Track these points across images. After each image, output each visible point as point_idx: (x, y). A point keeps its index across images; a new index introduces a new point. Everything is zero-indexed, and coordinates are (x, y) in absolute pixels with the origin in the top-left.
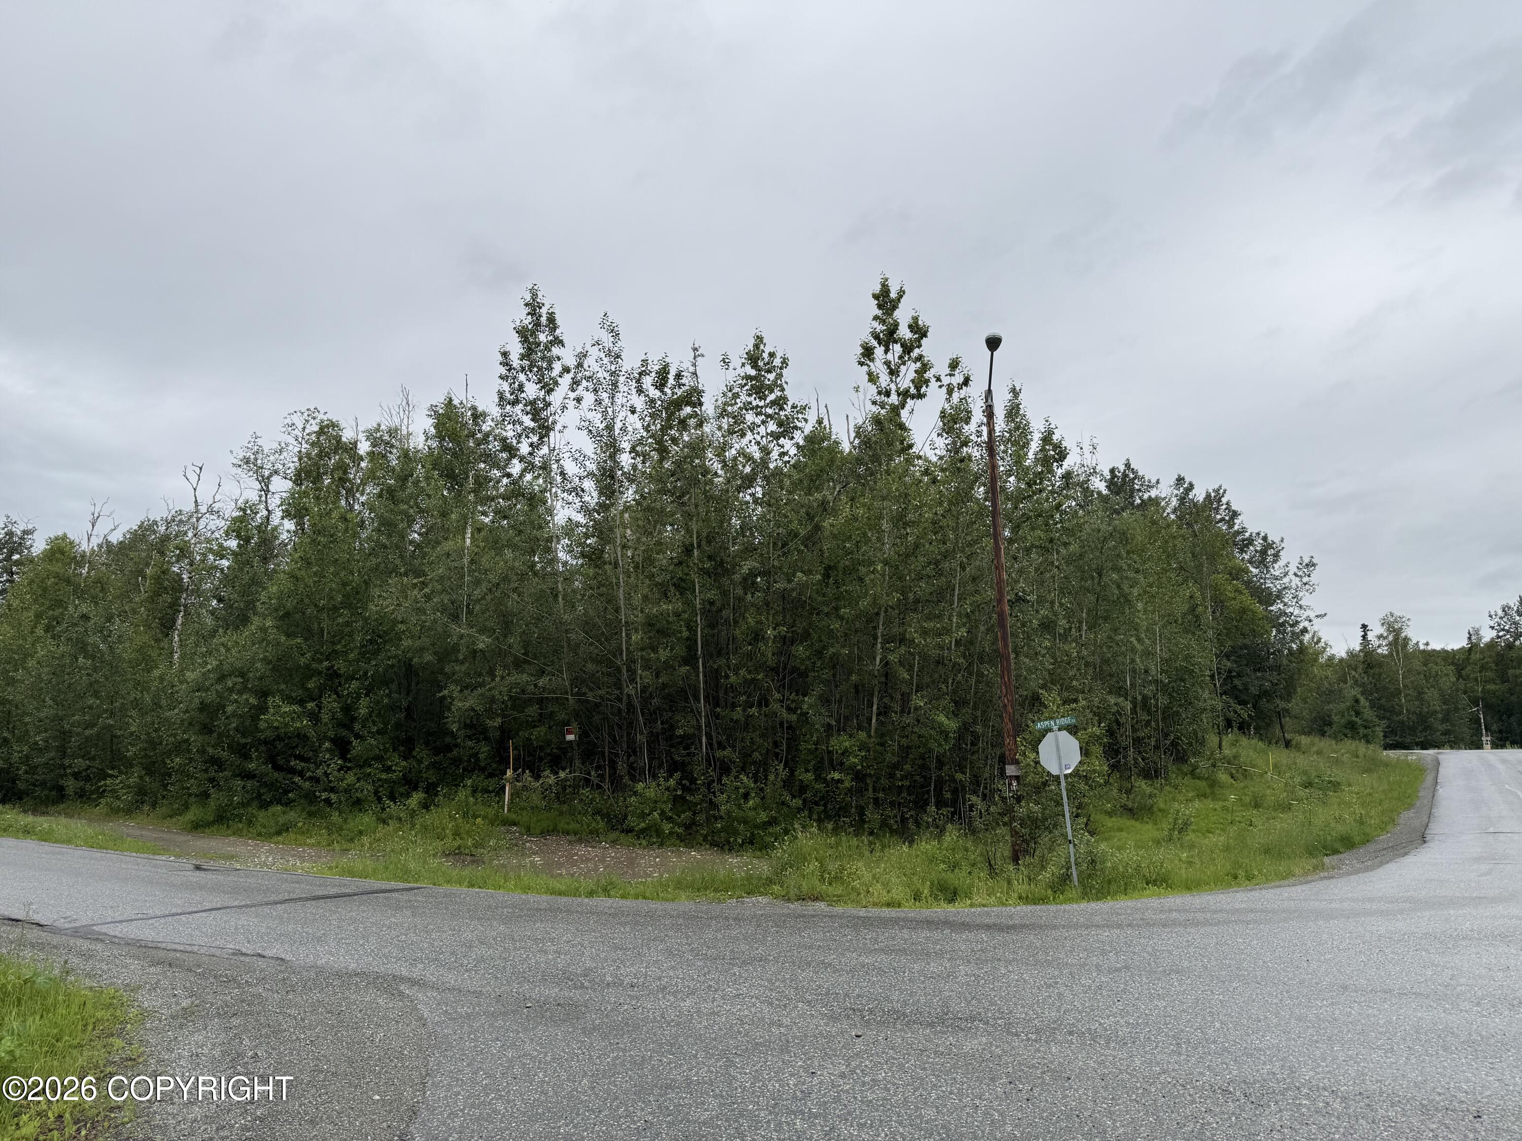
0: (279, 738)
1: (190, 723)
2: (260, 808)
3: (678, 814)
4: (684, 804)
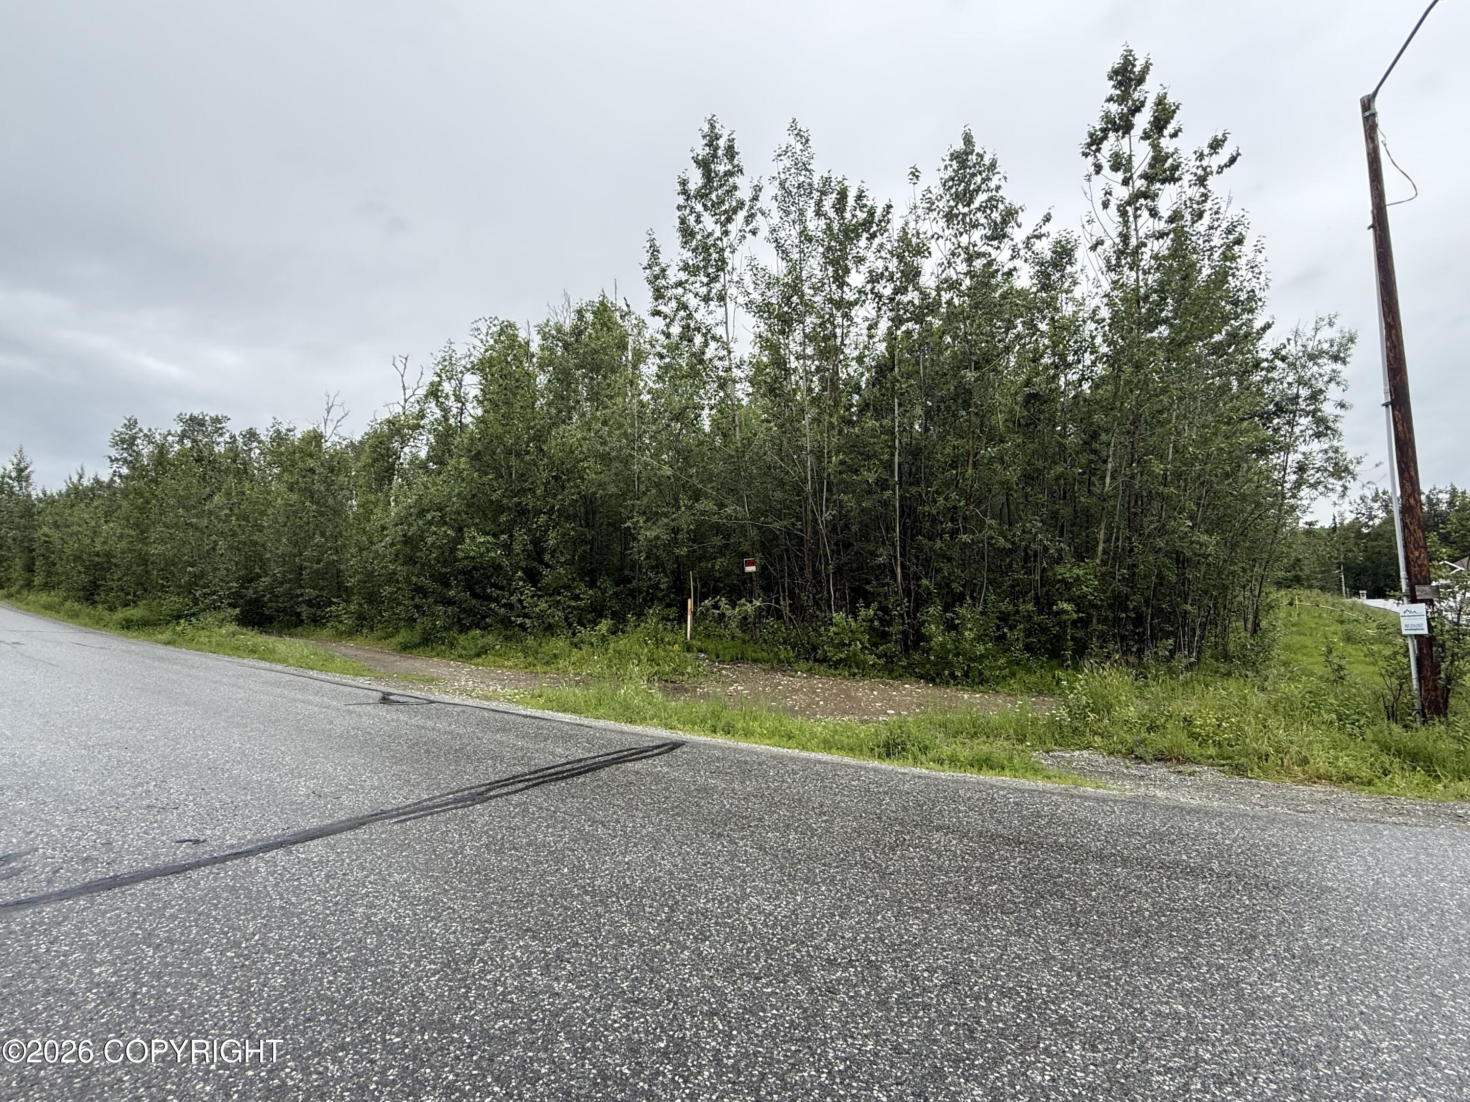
0: (474, 568)
1: (396, 555)
2: (461, 632)
3: (875, 645)
4: (878, 635)
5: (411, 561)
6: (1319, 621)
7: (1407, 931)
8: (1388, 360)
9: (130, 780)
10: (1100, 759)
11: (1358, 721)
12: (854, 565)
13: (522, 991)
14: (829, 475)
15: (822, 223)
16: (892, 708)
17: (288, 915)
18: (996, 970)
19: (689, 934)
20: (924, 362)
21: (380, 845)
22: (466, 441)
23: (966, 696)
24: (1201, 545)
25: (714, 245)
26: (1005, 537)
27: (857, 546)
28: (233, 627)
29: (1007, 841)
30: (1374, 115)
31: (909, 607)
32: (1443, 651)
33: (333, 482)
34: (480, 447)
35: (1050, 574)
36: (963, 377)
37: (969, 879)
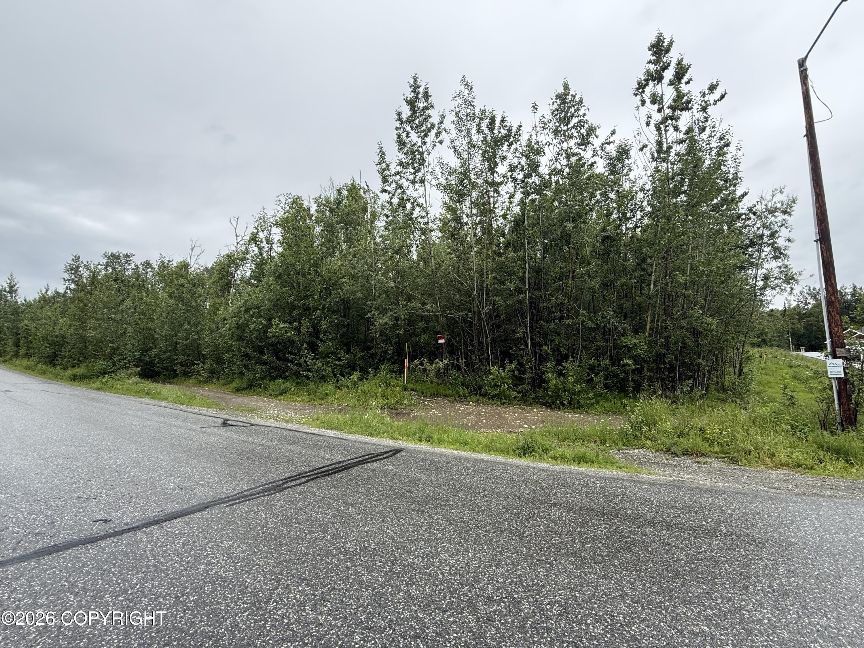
0: (278, 342)
1: (232, 335)
2: (270, 380)
3: (516, 385)
4: (517, 379)
5: (241, 338)
6: (778, 367)
7: (842, 572)
8: (817, 215)
9: (68, 480)
10: (650, 454)
11: (803, 429)
12: (503, 338)
13: (299, 623)
14: (487, 285)
15: (481, 136)
16: (526, 424)
17: (158, 570)
18: (591, 603)
19: (403, 581)
20: (542, 218)
21: (217, 522)
22: (273, 267)
23: (570, 416)
24: (708, 325)
25: (418, 150)
26: (592, 321)
27: (504, 327)
28: (136, 379)
29: (597, 513)
30: (806, 70)
31: (535, 363)
32: (853, 387)
33: (195, 293)
34: (281, 271)
35: (619, 342)
36: (566, 226)
37: (574, 540)
